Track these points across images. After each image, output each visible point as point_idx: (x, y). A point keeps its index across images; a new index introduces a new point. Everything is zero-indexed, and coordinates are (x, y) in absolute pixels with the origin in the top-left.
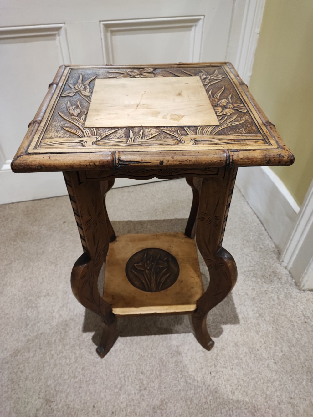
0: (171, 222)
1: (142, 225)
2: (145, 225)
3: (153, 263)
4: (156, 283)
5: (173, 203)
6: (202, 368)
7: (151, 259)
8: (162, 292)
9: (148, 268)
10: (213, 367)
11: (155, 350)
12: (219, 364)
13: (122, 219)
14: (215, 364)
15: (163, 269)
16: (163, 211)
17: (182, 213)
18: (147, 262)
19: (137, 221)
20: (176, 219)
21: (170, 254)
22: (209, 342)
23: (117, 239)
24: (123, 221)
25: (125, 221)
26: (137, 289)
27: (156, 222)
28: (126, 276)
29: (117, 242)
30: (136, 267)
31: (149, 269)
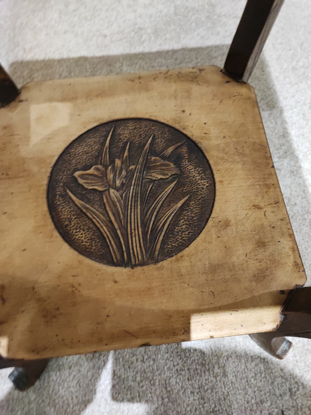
0: (175, 57)
1: (110, 65)
2: (118, 65)
3: (132, 167)
4: (145, 234)
5: (176, 14)
6: (262, 402)
7: (126, 154)
8: (166, 263)
9: (118, 183)
10: (287, 397)
11: (151, 363)
12: (301, 388)
13: (65, 55)
14: (290, 390)
15: (162, 183)
16: (156, 32)
17: (198, 34)
18: (112, 162)
19: (100, 58)
20: (184, 50)
21: (186, 136)
22: (280, 346)
23: (23, 96)
24: (68, 59)
25: (73, 59)
26: (81, 257)
27: (140, 58)
28: (48, 215)
29: (22, 106)
30: (81, 181)
31: (123, 184)
